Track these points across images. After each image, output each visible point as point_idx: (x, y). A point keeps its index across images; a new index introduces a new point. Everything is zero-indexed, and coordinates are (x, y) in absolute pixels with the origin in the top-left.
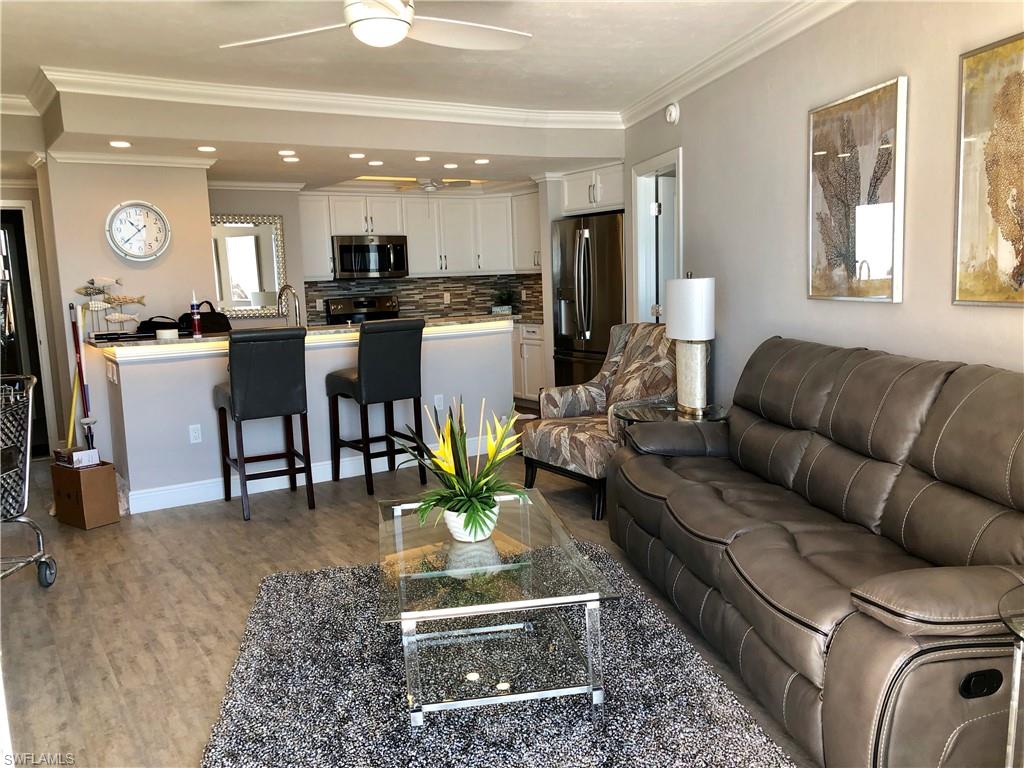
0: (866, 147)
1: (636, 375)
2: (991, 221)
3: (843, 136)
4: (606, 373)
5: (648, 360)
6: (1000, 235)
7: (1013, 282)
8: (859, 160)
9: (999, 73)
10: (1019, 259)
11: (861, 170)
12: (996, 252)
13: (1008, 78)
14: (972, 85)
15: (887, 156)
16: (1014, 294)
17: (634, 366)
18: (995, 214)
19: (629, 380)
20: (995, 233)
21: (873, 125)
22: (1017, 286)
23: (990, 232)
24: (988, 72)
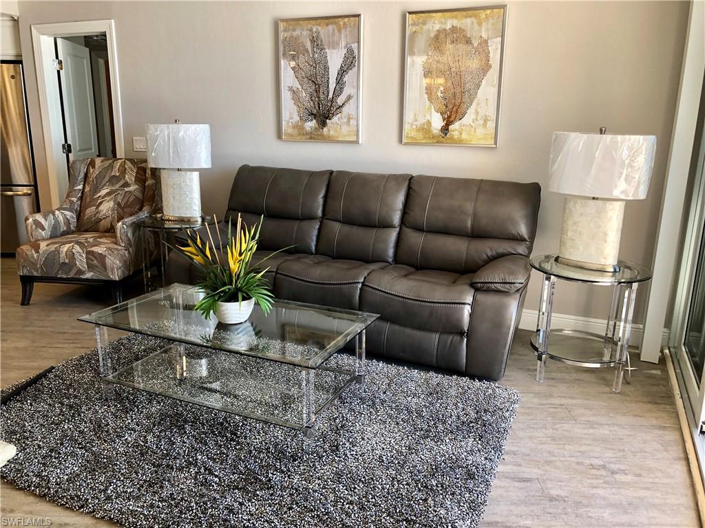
0: (334, 51)
1: (108, 198)
2: (428, 103)
3: (313, 41)
4: (73, 199)
5: (117, 187)
6: (433, 109)
7: (441, 134)
8: (328, 58)
9: (433, 27)
10: (445, 122)
11: (329, 64)
12: (431, 117)
13: (438, 31)
14: (414, 30)
15: (351, 59)
16: (443, 140)
17: (103, 192)
18: (430, 99)
19: (101, 203)
20: (430, 108)
21: (340, 38)
22: (443, 135)
23: (427, 108)
24: (425, 25)
